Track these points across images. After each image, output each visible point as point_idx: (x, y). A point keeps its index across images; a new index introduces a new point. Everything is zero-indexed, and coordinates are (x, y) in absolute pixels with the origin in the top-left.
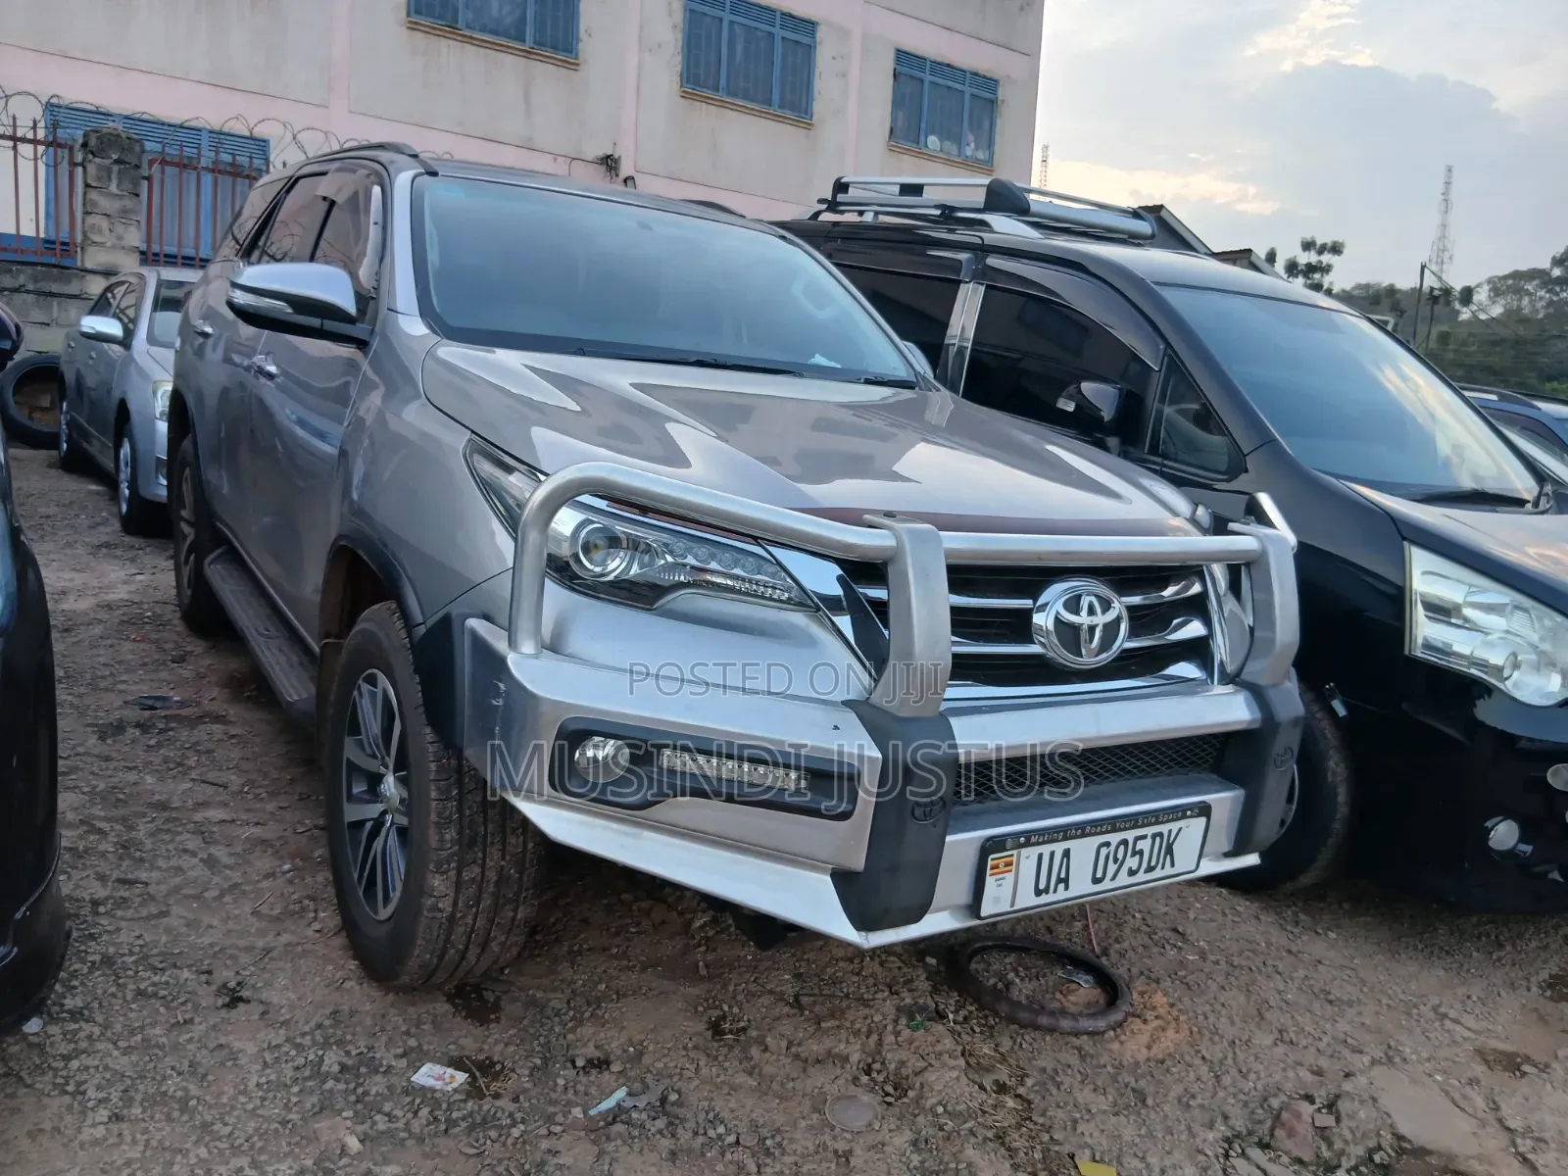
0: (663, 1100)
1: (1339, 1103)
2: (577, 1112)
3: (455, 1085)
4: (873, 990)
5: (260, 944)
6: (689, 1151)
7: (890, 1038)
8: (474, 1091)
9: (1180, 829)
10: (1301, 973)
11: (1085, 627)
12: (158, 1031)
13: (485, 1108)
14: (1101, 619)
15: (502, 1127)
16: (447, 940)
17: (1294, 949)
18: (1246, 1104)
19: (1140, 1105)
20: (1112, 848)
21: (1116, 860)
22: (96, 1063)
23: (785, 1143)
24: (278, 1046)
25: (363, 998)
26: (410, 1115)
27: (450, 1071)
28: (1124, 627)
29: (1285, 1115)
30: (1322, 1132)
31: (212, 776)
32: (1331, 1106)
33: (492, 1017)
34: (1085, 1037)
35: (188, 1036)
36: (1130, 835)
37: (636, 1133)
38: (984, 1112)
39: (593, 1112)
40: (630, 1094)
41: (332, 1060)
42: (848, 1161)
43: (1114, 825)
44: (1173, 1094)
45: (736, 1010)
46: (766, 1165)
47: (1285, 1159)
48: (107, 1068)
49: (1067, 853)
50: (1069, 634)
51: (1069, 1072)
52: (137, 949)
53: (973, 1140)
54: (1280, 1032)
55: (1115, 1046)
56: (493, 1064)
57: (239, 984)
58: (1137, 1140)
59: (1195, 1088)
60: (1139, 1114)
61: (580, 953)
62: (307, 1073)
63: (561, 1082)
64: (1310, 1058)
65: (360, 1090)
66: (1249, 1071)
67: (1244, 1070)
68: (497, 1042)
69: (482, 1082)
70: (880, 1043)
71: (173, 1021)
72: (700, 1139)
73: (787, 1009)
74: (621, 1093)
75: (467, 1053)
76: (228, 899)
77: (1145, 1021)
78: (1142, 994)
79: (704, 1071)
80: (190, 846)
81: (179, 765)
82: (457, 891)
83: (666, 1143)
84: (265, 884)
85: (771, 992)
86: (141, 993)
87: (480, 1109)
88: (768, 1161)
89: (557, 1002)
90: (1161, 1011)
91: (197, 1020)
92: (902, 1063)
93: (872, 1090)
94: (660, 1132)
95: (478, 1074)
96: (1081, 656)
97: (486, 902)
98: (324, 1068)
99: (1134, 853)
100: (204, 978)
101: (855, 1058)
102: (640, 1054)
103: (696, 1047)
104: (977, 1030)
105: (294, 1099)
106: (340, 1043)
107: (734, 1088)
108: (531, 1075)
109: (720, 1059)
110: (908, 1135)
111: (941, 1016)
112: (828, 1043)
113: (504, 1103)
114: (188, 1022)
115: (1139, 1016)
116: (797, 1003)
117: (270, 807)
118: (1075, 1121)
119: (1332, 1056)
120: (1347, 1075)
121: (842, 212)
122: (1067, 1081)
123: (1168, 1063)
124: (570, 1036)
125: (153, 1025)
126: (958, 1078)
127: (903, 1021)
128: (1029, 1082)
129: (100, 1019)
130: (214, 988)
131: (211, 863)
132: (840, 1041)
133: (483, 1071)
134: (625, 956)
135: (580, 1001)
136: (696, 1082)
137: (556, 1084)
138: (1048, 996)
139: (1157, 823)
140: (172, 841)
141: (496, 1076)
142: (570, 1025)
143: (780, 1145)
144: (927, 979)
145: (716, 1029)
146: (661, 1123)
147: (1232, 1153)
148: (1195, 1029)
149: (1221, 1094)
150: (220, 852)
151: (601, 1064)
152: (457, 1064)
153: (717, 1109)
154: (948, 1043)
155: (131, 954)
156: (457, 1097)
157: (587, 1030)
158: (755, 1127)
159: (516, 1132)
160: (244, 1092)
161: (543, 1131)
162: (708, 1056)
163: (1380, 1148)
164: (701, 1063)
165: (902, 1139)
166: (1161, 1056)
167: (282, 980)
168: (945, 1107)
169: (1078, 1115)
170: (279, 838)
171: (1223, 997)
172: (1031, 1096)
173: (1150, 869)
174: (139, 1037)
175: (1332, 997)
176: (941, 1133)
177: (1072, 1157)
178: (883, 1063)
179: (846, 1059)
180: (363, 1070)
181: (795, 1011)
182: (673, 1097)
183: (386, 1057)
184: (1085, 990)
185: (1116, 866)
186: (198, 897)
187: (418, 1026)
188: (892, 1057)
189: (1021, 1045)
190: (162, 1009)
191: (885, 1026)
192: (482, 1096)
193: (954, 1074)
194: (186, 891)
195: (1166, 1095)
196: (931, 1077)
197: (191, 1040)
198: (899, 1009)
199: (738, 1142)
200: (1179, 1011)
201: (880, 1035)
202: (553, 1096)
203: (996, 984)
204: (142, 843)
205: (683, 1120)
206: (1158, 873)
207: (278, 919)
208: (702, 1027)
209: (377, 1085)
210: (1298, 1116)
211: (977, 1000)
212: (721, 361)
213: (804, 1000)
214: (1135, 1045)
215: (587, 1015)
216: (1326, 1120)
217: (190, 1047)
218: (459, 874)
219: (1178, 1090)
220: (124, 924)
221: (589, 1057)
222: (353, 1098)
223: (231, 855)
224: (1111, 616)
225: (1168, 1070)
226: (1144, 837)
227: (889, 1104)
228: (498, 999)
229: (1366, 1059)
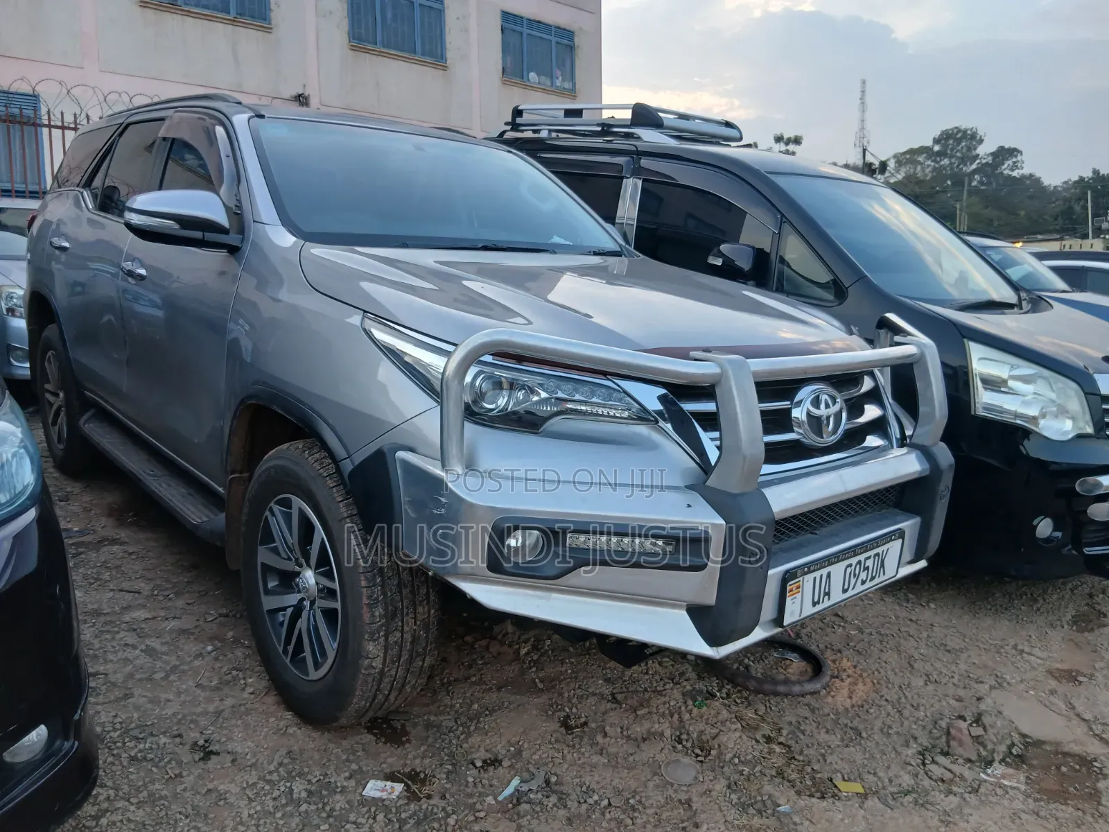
0: (547, 782)
1: (983, 718)
2: (490, 799)
3: (397, 793)
4: (661, 683)
5: (211, 708)
6: (579, 815)
7: (687, 716)
8: (412, 796)
9: (888, 549)
10: (925, 634)
11: (825, 417)
12: (157, 786)
13: (424, 807)
14: (834, 409)
15: (439, 819)
16: (378, 689)
17: (914, 619)
18: (924, 727)
19: (858, 737)
20: (853, 567)
21: (855, 575)
22: (120, 818)
23: (643, 800)
24: (254, 784)
25: (303, 738)
26: (371, 821)
27: (389, 783)
28: (844, 415)
29: (953, 731)
30: (977, 739)
31: (125, 585)
32: (978, 720)
33: (404, 739)
34: (808, 696)
35: (182, 787)
36: (862, 557)
37: (538, 809)
38: (764, 758)
39: (500, 798)
40: (522, 781)
41: (299, 788)
42: (689, 805)
43: (854, 551)
44: (876, 728)
45: (574, 710)
46: (636, 818)
47: (961, 761)
48: (129, 820)
49: (829, 575)
50: (816, 423)
51: (807, 721)
52: (118, 726)
53: (766, 779)
54: (927, 675)
55: (830, 699)
56: (417, 774)
57: (206, 741)
58: (866, 762)
59: (888, 722)
60: (860, 744)
61: (449, 683)
62: (284, 801)
63: (470, 779)
64: (951, 691)
65: (328, 808)
66: (918, 705)
67: (915, 705)
68: (415, 758)
69: (414, 787)
70: (681, 720)
71: (166, 777)
72: (584, 806)
73: (609, 705)
74: (515, 782)
75: (394, 769)
76: (172, 678)
77: (842, 680)
78: (834, 661)
79: (569, 757)
80: (130, 641)
81: (96, 579)
82: (386, 653)
83: (562, 812)
84: (197, 663)
85: (594, 694)
86: (133, 759)
87: (420, 807)
88: (636, 814)
89: (447, 721)
90: (850, 672)
91: (184, 774)
92: (702, 732)
93: (687, 754)
94: (554, 805)
95: (409, 782)
96: (822, 438)
97: (405, 657)
98: (295, 796)
99: (865, 569)
100: (178, 740)
101: (668, 733)
102: (519, 752)
103: (557, 741)
104: (738, 701)
105: (281, 822)
106: (300, 775)
107: (594, 766)
108: (447, 778)
109: (577, 746)
110: (724, 782)
111: (713, 696)
112: (647, 725)
113: (436, 801)
114: (180, 775)
115: (837, 677)
116: (614, 699)
117: (180, 603)
118: (823, 756)
119: (965, 688)
120: (979, 699)
121: (522, 131)
122: (808, 728)
123: (866, 707)
124: (465, 745)
125: (153, 782)
126: (740, 737)
127: (690, 702)
128: (785, 732)
129: (110, 783)
130: (188, 747)
131: (150, 651)
132: (654, 723)
133: (413, 780)
134: (480, 682)
135: (463, 719)
136: (566, 766)
137: (468, 782)
138: (774, 671)
139: (877, 546)
140: (113, 638)
141: (423, 782)
142: (462, 737)
143: (640, 802)
144: (693, 670)
145: (565, 724)
146: (554, 799)
147: (927, 762)
148: (875, 681)
149: (906, 723)
150: (154, 643)
151: (494, 762)
152: (392, 777)
153: (588, 783)
154: (725, 714)
155: (115, 730)
156: (401, 802)
157: (475, 739)
158: (619, 792)
159: (451, 821)
160: (241, 823)
161: (472, 818)
162: (568, 746)
163: (1013, 745)
164: (565, 752)
165: (720, 786)
166: (859, 703)
167: (238, 734)
168: (739, 758)
169: (823, 751)
170: (196, 627)
171: (885, 656)
172: (790, 742)
174: (145, 793)
175: (948, 648)
176: (742, 777)
177: (831, 780)
178: (688, 734)
179: (662, 734)
180: (324, 792)
181: (615, 705)
182: (553, 779)
183: (340, 780)
184: (797, 665)
185: (855, 580)
186: (150, 679)
187: (354, 754)
188: (694, 729)
189: (771, 708)
190: (154, 769)
191: (680, 708)
192: (420, 799)
193: (738, 734)
194: (137, 676)
195: (872, 729)
196: (723, 738)
197: (185, 790)
198: (683, 694)
199: (610, 804)
200: (861, 670)
201: (679, 714)
202: (469, 790)
203: (738, 668)
204: (91, 644)
205: (568, 795)
207: (217, 689)
208: (556, 726)
209: (339, 802)
210: (960, 730)
211: (731, 681)
212: (500, 245)
213: (619, 697)
214: (840, 697)
215: (472, 728)
216: (976, 731)
217: (187, 794)
218: (386, 640)
219: (878, 724)
220: (99, 708)
221: (483, 758)
222: (324, 815)
223: (162, 644)
224: (836, 408)
225: (867, 711)
226: (870, 558)
227: (701, 762)
228: (403, 726)
229: (987, 687)
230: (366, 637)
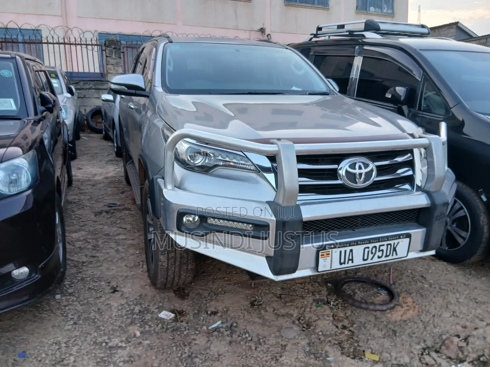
0: (231, 326)
1: (469, 338)
2: (205, 328)
3: (170, 318)
4: (306, 294)
5: (125, 274)
6: (236, 341)
7: (308, 309)
8: (175, 320)
9: (398, 242)
10: (467, 292)
11: (358, 174)
12: (92, 299)
13: (178, 325)
14: (364, 171)
15: (182, 331)
16: (167, 275)
17: (467, 283)
18: (433, 337)
19: (393, 335)
20: (370, 249)
21: (372, 253)
22: (73, 308)
23: (266, 341)
24: (123, 304)
25: (150, 291)
26: (156, 326)
27: (170, 313)
28: (374, 173)
29: (447, 342)
30: (461, 348)
31: (123, 226)
32: (466, 339)
33: (186, 297)
34: (378, 312)
35: (99, 301)
36: (377, 245)
37: (220, 335)
38: (336, 335)
39: (210, 328)
40: (222, 323)
41: (137, 309)
42: (285, 348)
43: (370, 241)
44: (406, 333)
45: (260, 298)
46: (258, 347)
47: (444, 357)
48: (76, 309)
49: (351, 251)
50: (351, 176)
51: (370, 323)
52: (91, 276)
53: (329, 344)
54: (454, 312)
55: (389, 315)
56: (183, 312)
57: (117, 286)
58: (390, 347)
59: (416, 331)
60: (392, 338)
61: (216, 279)
62: (129, 312)
63: (202, 318)
64: (463, 322)
65: (143, 318)
66: (437, 325)
67: (436, 325)
68: (185, 306)
69: (178, 317)
70: (304, 311)
71: (96, 296)
72: (240, 338)
73: (276, 299)
74: (219, 322)
75: (176, 308)
76: (119, 261)
77: (402, 307)
78: (403, 298)
79: (246, 317)
80: (113, 246)
81: (115, 223)
82: (168, 261)
83: (229, 339)
84: (131, 257)
85: (273, 293)
86: (89, 288)
87: (176, 325)
88: (260, 346)
89: (206, 294)
90: (409, 304)
91: (103, 296)
92: (310, 318)
93: (299, 326)
94: (228, 335)
95: (178, 314)
97: (178, 263)
98: (134, 311)
99: (379, 251)
100: (108, 284)
101: (295, 315)
102: (227, 311)
103: (245, 310)
104: (340, 308)
105: (124, 320)
106: (141, 304)
107: (254, 323)
108: (193, 316)
109: (252, 313)
110: (307, 341)
111: (328, 303)
112: (287, 310)
113: (184, 324)
114: (101, 297)
115: (400, 306)
116: (280, 297)
117: (137, 234)
118: (368, 340)
119: (471, 322)
120: (476, 329)
121: (319, 37)
122: (368, 326)
123: (408, 322)
124: (208, 305)
125: (90, 298)
126: (329, 323)
127: (314, 304)
128: (355, 326)
129: (77, 295)
130: (110, 287)
131: (117, 251)
132: (291, 310)
133: (179, 314)
134: (230, 280)
135: (212, 294)
136: (243, 320)
137: (200, 319)
138: (369, 298)
139: (388, 240)
140: (108, 245)
141: (183, 315)
142: (209, 301)
143: (264, 341)
144: (327, 291)
145: (252, 304)
146: (228, 333)
147: (424, 353)
148: (420, 311)
149: (425, 333)
150: (120, 248)
151: (215, 313)
152: (172, 311)
153: (248, 329)
154: (328, 312)
155: (89, 277)
156: (170, 321)
157: (213, 303)
158: (258, 335)
159: (185, 333)
160: (111, 318)
161: (193, 333)
162: (248, 312)
163: (483, 355)
164: (245, 315)
165: (304, 343)
166: (405, 319)
167: (129, 285)
168: (322, 332)
169: (370, 338)
170: (138, 244)
171: (434, 300)
172: (354, 331)
173: (387, 256)
174: (86, 301)
175: (477, 301)
176: (319, 341)
177: (364, 351)
178: (304, 317)
179: (292, 315)
180: (145, 312)
181: (278, 299)
182: (235, 324)
183: (153, 308)
184: (383, 295)
185: (372, 255)
186: (112, 261)
187: (163, 300)
188: (307, 316)
189: (355, 313)
190: (94, 293)
191: (308, 306)
192: (177, 321)
193: (328, 322)
194: (109, 259)
195: (404, 332)
196: (319, 322)
197: (100, 302)
198: (314, 300)
199: (251, 340)
200: (416, 304)
201: (305, 308)
202: (199, 322)
203: (350, 293)
204: (99, 246)
205: (236, 332)
206: (390, 257)
207: (131, 268)
208: (249, 303)
209: (148, 317)
210: (452, 342)
211: (342, 298)
212: (257, 92)
213: (283, 296)
214: (397, 315)
215: (214, 298)
216: (463, 344)
217: (99, 304)
218: (168, 255)
219: (409, 331)
220: (90, 268)
221: (212, 311)
222: (141, 320)
223: (123, 249)
224: (369, 169)
225: (407, 324)
226: (383, 245)
227: (304, 330)
228: (189, 293)
229: (484, 323)
230: (160, 253)
